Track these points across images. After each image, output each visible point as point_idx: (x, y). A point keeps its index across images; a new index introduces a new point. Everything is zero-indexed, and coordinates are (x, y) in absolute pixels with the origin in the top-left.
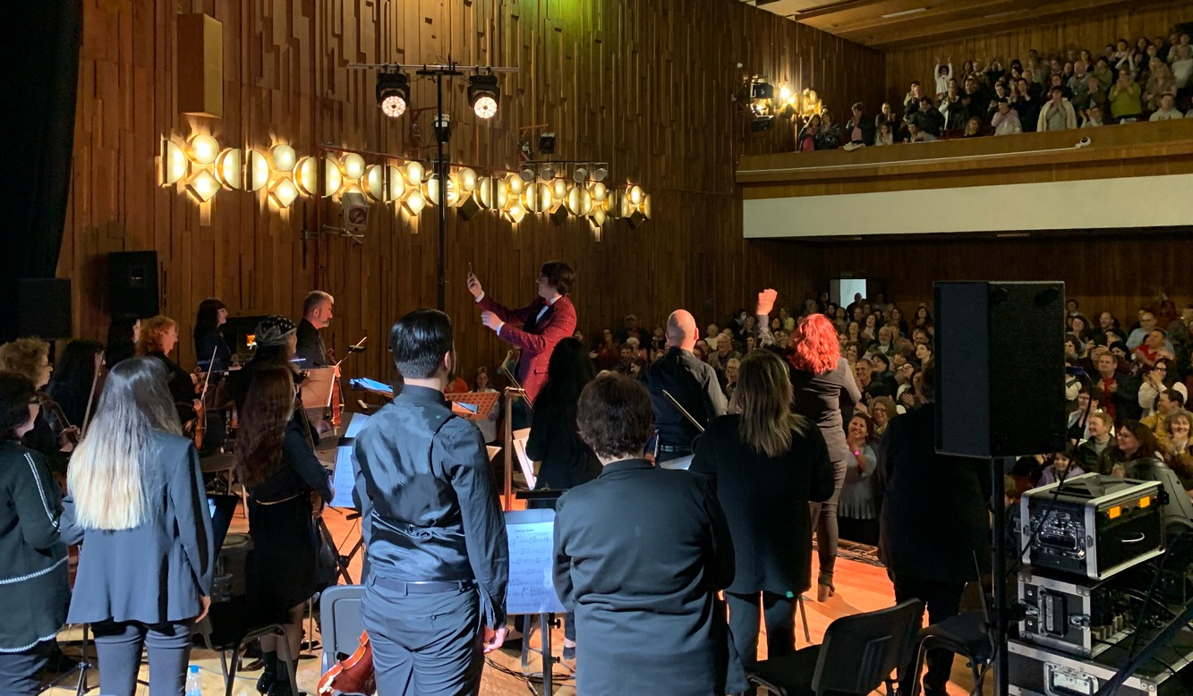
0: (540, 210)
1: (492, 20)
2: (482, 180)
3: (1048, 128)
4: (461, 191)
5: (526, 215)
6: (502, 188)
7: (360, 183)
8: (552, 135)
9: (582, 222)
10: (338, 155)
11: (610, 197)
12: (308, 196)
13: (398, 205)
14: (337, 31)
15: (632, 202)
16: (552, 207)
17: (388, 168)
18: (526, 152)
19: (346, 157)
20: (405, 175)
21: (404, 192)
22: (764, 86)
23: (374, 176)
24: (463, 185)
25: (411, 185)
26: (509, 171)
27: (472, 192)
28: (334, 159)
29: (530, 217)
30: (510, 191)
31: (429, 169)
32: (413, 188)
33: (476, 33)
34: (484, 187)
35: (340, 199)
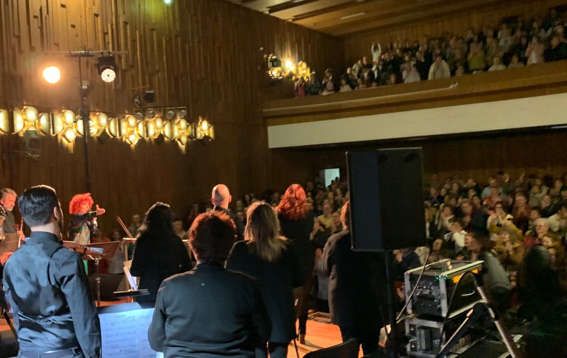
0: (147, 136)
1: (112, 25)
2: (111, 120)
3: (434, 77)
4: (99, 127)
5: (139, 140)
6: (124, 125)
7: (35, 124)
8: (152, 92)
9: (173, 143)
10: (21, 108)
11: (190, 127)
12: (3, 133)
13: (60, 137)
14: (17, 33)
15: (202, 130)
16: (155, 135)
17: (53, 115)
18: (137, 103)
19: (26, 109)
20: (63, 119)
21: (63, 129)
22: (276, 60)
23: (44, 120)
24: (99, 124)
25: (67, 124)
26: (127, 114)
27: (105, 127)
28: (19, 111)
29: (142, 141)
30: (129, 126)
31: (78, 115)
32: (68, 126)
33: (102, 33)
34: (112, 124)
35: (24, 134)
